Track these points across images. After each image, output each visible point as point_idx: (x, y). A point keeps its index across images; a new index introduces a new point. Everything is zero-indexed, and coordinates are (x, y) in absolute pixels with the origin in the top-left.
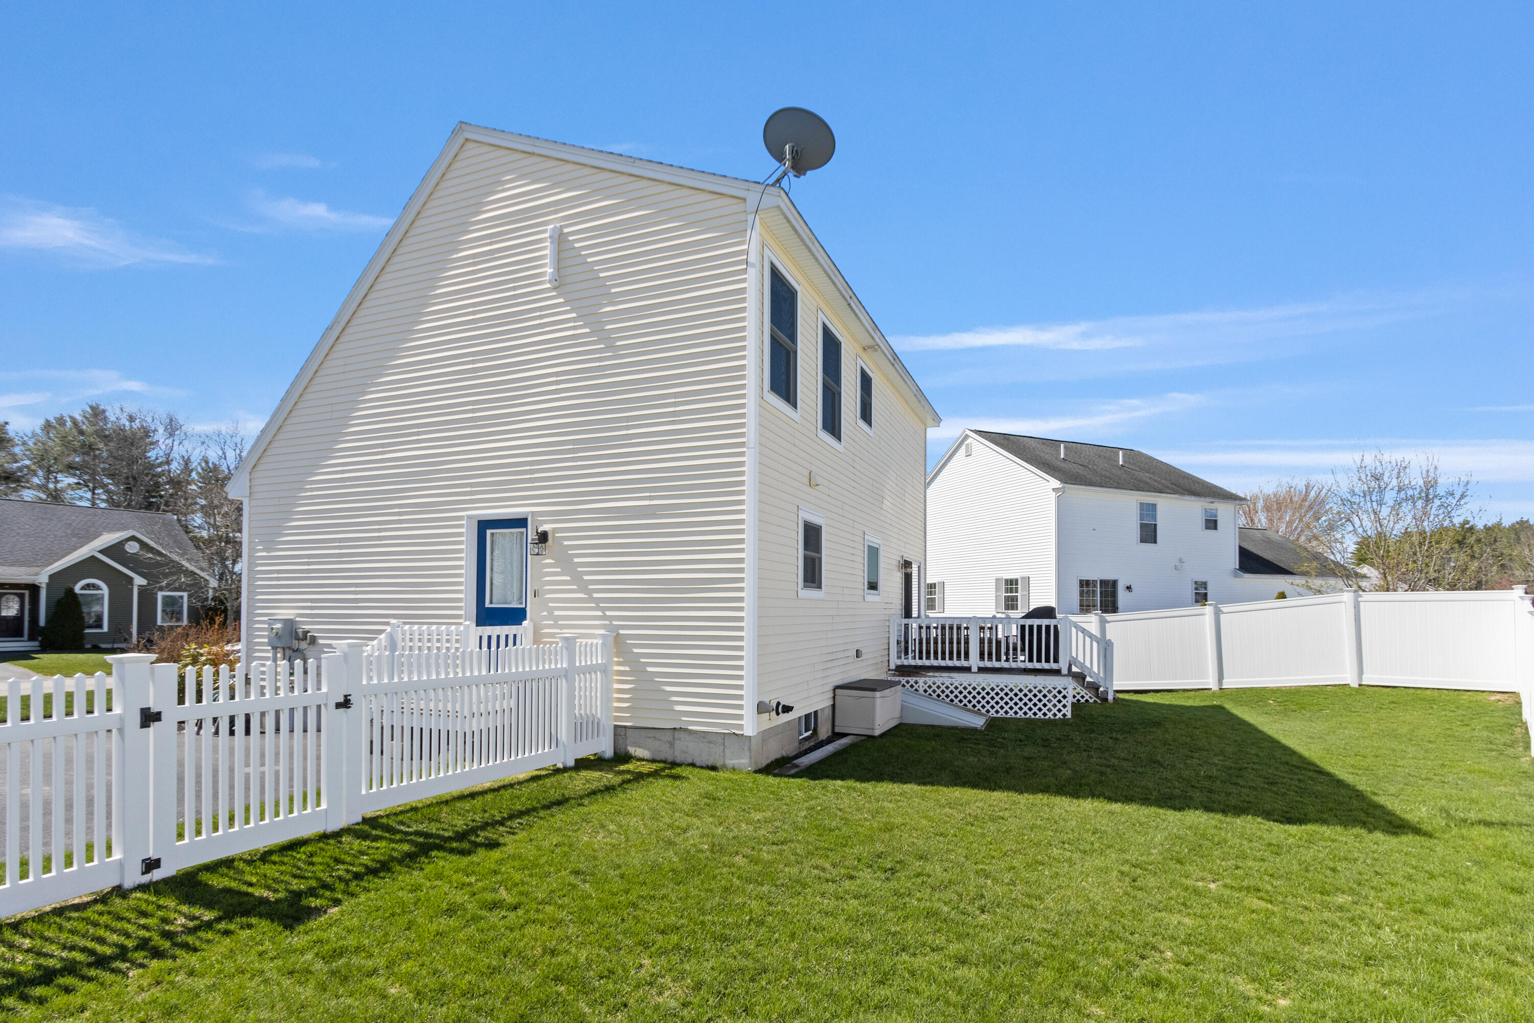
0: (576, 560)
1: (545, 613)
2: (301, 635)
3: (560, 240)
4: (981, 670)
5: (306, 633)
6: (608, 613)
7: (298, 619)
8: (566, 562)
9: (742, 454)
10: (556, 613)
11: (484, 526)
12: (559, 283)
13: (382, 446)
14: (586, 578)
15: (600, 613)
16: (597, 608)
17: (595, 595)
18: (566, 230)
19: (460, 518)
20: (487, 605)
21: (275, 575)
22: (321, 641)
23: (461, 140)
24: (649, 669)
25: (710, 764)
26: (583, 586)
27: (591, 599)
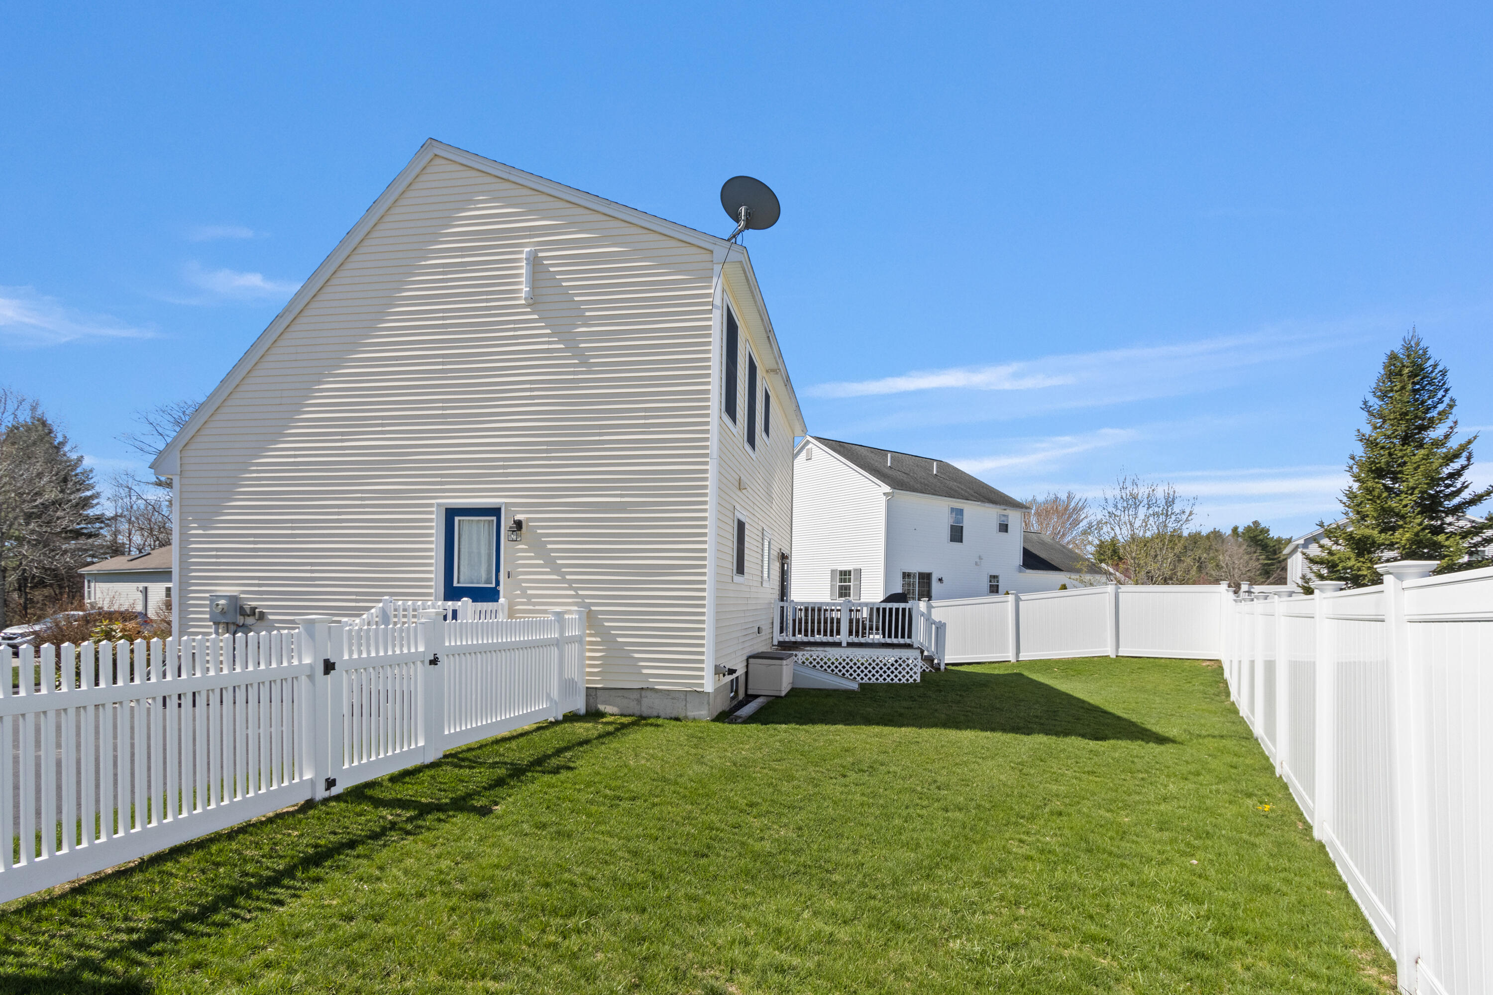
0: (549, 546)
1: (519, 592)
2: (248, 612)
3: (535, 262)
4: (850, 645)
5: (253, 609)
6: (580, 592)
7: (242, 596)
8: (539, 548)
9: (706, 463)
10: (529, 592)
11: (451, 514)
12: (534, 301)
13: (342, 434)
14: (559, 562)
15: (573, 593)
16: (571, 588)
17: (568, 577)
18: (540, 255)
19: (431, 505)
20: (455, 584)
21: (214, 553)
22: (271, 617)
23: (430, 156)
24: (619, 640)
25: (673, 716)
26: (556, 569)
27: (564, 580)
